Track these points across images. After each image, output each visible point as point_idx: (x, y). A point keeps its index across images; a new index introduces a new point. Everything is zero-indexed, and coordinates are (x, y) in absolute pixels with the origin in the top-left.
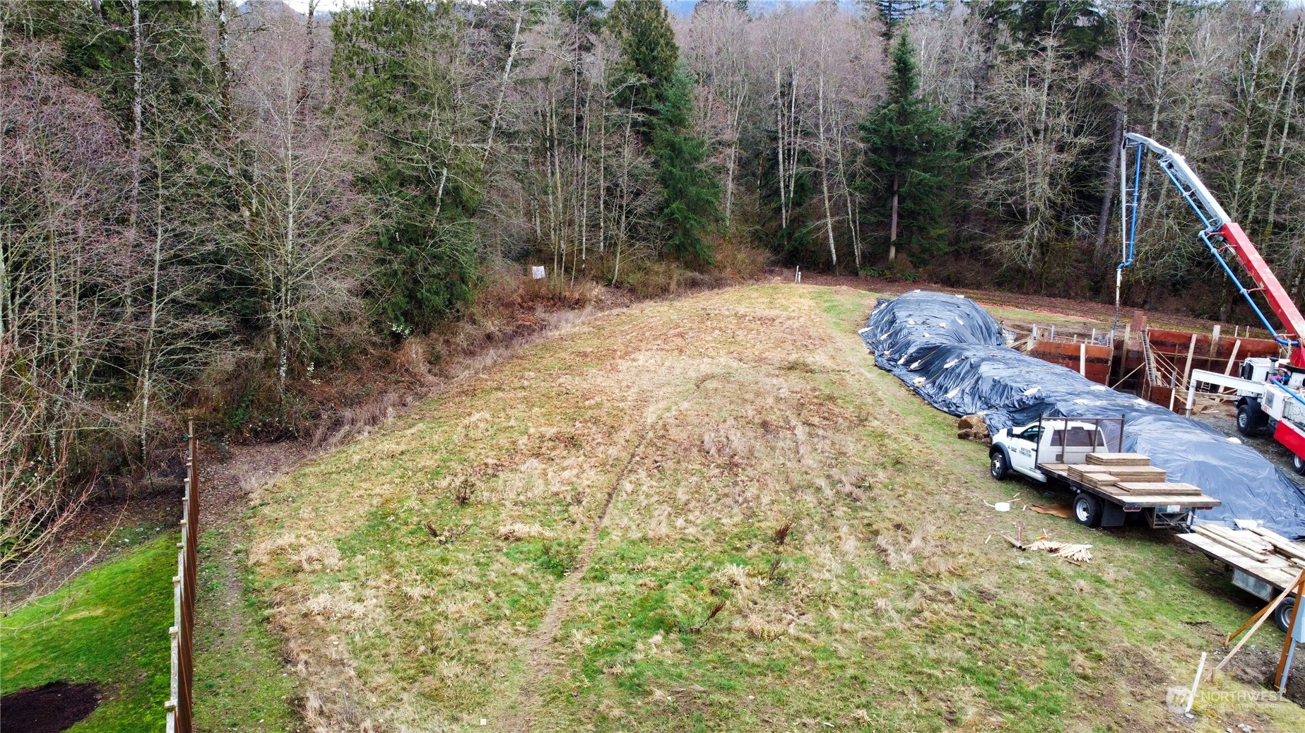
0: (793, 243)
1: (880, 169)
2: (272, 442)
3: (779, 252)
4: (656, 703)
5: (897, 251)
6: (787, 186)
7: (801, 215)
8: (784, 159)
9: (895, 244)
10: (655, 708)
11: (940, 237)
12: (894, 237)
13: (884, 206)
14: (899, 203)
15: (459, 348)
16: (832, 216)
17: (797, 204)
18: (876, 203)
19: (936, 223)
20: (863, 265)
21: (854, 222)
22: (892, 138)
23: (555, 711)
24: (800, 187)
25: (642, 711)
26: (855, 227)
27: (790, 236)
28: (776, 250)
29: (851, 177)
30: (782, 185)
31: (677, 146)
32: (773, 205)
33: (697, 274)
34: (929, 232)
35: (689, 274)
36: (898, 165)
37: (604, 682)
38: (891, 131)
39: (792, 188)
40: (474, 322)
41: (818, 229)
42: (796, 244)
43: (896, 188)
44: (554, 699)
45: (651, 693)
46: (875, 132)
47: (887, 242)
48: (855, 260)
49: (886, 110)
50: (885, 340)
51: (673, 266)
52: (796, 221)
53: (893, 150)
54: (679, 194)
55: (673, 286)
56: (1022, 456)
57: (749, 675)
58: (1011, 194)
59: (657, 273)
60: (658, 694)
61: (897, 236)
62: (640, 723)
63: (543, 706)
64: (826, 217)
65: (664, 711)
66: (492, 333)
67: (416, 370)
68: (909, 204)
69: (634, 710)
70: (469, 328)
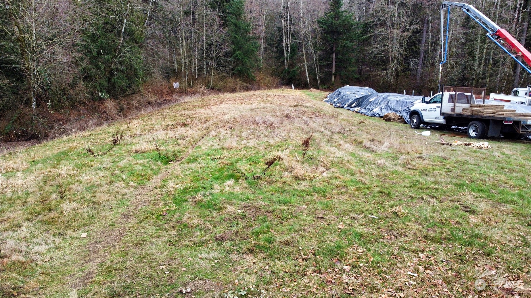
0: (290, 75)
1: (327, 41)
2: (26, 140)
3: (284, 80)
4: (229, 214)
5: (335, 77)
6: (287, 51)
7: (293, 63)
8: (285, 39)
9: (334, 74)
10: (227, 217)
11: (353, 71)
12: (334, 72)
13: (329, 58)
14: (335, 56)
15: (134, 107)
16: (307, 61)
17: (291, 58)
18: (326, 56)
19: (351, 65)
20: (321, 84)
21: (316, 64)
22: (333, 26)
23: (146, 226)
24: (293, 51)
25: (217, 220)
26: (317, 67)
27: (289, 72)
28: (283, 79)
29: (315, 44)
30: (285, 50)
31: (238, 25)
32: (281, 60)
33: (249, 84)
34: (348, 69)
35: (245, 84)
36: (335, 39)
37: (188, 206)
38: (332, 22)
39: (289, 51)
40: (141, 95)
41: (301, 67)
42: (292, 76)
43: (334, 50)
44: (146, 218)
45: (225, 208)
46: (325, 24)
47: (331, 75)
48: (317, 81)
49: (330, 14)
50: (337, 101)
51: (238, 80)
52: (291, 65)
53: (333, 32)
54: (239, 48)
55: (238, 89)
56: (431, 112)
57: (300, 196)
58: (383, 51)
59: (230, 83)
60: (230, 208)
61: (335, 71)
62: (215, 227)
63: (138, 223)
64: (304, 62)
65: (235, 218)
66: (151, 101)
67: (110, 113)
68: (340, 56)
69: (210, 219)
70: (139, 98)
